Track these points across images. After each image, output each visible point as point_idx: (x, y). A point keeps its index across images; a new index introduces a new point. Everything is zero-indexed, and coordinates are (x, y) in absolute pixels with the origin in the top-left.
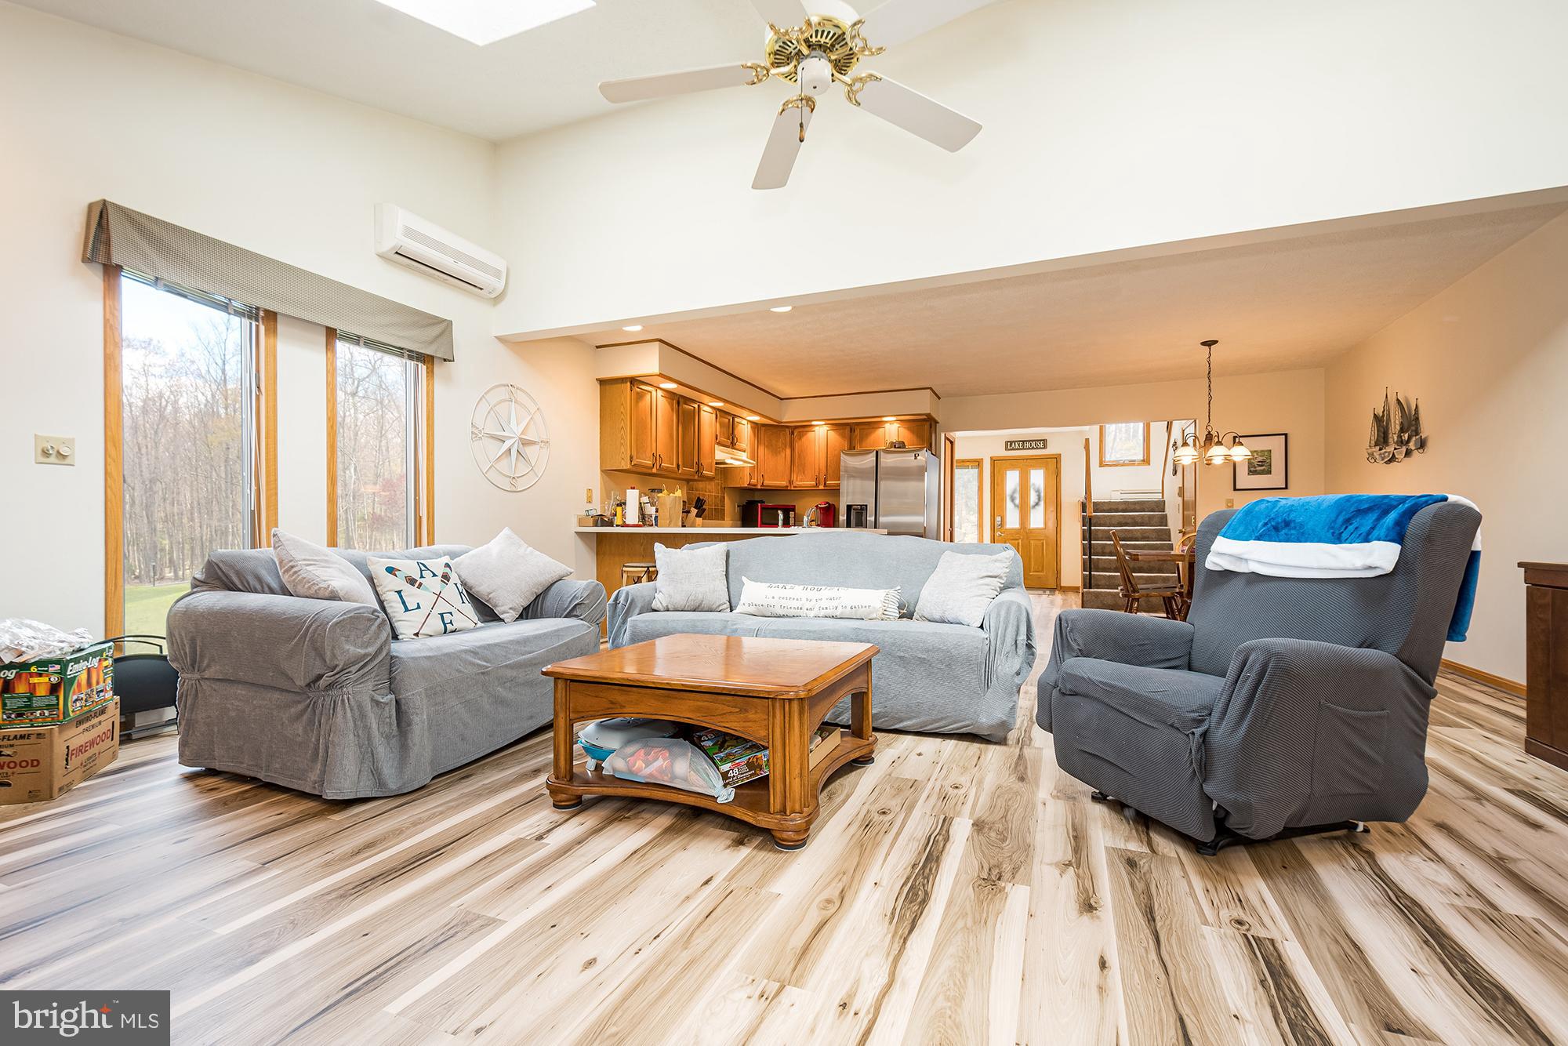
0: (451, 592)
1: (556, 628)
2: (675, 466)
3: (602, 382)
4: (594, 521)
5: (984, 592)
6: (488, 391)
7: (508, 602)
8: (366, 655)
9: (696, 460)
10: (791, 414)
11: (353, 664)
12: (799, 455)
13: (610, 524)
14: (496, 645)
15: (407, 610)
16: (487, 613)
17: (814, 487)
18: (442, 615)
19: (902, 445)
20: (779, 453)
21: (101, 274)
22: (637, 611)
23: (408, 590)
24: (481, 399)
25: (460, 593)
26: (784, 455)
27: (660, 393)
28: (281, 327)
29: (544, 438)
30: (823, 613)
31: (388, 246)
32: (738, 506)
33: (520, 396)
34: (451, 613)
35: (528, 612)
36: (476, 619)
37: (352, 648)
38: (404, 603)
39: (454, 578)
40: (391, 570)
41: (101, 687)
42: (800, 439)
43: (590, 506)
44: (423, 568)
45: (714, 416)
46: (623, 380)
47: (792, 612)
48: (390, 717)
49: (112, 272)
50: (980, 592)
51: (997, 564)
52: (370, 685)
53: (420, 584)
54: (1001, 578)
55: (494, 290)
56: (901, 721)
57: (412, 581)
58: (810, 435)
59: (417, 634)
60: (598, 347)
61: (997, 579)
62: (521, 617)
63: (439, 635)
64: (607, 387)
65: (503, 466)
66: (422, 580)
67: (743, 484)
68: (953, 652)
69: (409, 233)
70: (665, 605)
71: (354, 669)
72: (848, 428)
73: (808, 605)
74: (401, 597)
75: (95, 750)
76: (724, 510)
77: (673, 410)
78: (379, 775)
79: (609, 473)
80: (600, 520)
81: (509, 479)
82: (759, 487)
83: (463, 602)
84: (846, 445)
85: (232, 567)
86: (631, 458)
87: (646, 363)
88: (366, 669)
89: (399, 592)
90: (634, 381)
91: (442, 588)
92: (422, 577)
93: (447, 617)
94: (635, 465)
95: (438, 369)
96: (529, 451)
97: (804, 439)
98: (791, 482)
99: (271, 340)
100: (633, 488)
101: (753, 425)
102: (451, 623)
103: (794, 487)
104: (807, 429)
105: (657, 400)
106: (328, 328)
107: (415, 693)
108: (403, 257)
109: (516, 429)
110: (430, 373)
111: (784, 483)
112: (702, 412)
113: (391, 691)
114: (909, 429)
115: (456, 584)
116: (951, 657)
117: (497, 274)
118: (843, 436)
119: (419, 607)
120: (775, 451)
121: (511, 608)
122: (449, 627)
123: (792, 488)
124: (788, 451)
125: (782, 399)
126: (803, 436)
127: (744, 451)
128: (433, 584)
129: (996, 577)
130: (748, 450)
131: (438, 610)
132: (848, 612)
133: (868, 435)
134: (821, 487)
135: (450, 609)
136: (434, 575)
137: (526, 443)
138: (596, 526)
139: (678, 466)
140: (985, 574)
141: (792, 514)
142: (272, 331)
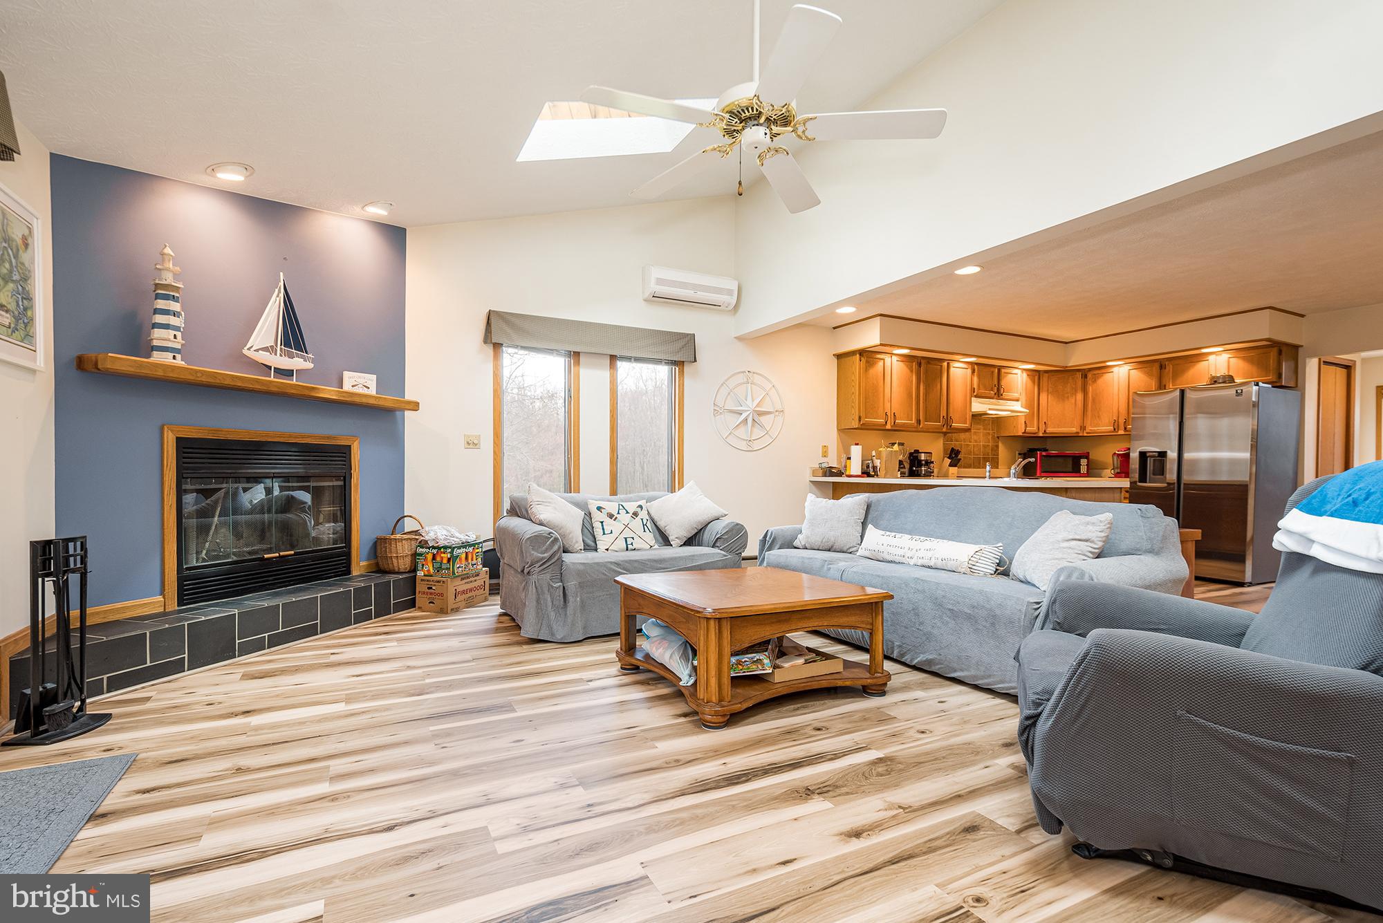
0: (636, 524)
1: (693, 554)
2: (914, 421)
3: (839, 356)
4: (823, 472)
5: (1065, 556)
6: (728, 379)
7: (677, 533)
8: (543, 558)
9: (943, 413)
10: (1079, 358)
11: (538, 562)
12: (1094, 400)
13: (840, 474)
14: (636, 561)
15: (604, 534)
16: (665, 540)
17: (1113, 432)
18: (626, 539)
19: (1229, 379)
20: (1068, 397)
21: (492, 348)
22: (778, 546)
23: (607, 520)
24: (722, 385)
25: (644, 525)
26: (1073, 401)
27: (895, 358)
28: (582, 359)
29: (779, 407)
30: (920, 562)
31: (647, 294)
32: (1019, 454)
33: (757, 379)
34: (633, 538)
35: (689, 542)
36: (653, 542)
37: (535, 553)
38: (603, 529)
39: (643, 514)
40: (599, 509)
41: (475, 562)
42: (1095, 381)
43: (825, 460)
44: (621, 507)
45: (969, 371)
46: (853, 353)
47: (897, 559)
48: (559, 596)
49: (497, 346)
50: (1060, 556)
51: (1090, 527)
52: (548, 576)
53: (616, 518)
54: (1092, 542)
55: (729, 304)
56: (955, 671)
57: (611, 516)
58: (1107, 377)
59: (607, 550)
60: (834, 328)
61: (1086, 543)
62: (685, 544)
63: (622, 551)
64: (843, 360)
65: (742, 432)
66: (618, 516)
67: (1018, 433)
68: (998, 612)
69: (660, 281)
70: (803, 544)
71: (537, 565)
72: (1157, 365)
73: (909, 554)
74: (602, 525)
75: (473, 593)
76: (998, 459)
77: (912, 371)
78: (552, 628)
79: (843, 431)
80: (829, 472)
81: (745, 442)
82: (1041, 435)
83: (645, 531)
84: (1153, 384)
85: (517, 504)
86: (860, 418)
87: (870, 336)
88: (545, 566)
89: (602, 522)
90: (862, 352)
91: (631, 521)
92: (618, 513)
93: (629, 541)
94: (863, 424)
95: (687, 368)
96: (763, 419)
97: (1100, 381)
98: (1083, 428)
99: (577, 368)
100: (857, 444)
101: (1029, 373)
102: (632, 544)
103: (1087, 433)
104: (1103, 371)
105: (893, 366)
106: (611, 355)
107: (572, 584)
108: (657, 298)
109: (751, 405)
110: (682, 373)
111: (1074, 430)
112: (952, 370)
113: (561, 581)
114: (1244, 358)
115: (642, 519)
116: (994, 616)
117: (730, 292)
118: (1149, 374)
119: (611, 533)
120: (1062, 397)
121: (677, 538)
122: (630, 547)
123: (1085, 435)
124: (1080, 396)
125: (1066, 343)
126: (1098, 378)
127: (1018, 400)
128: (624, 518)
129: (1086, 541)
130: (1023, 398)
131: (625, 535)
132: (939, 564)
133: (1184, 371)
134: (1121, 432)
135: (632, 535)
136: (627, 513)
137: (761, 414)
138: (826, 476)
139: (919, 422)
140: (1071, 537)
141: (1084, 462)
142: (577, 363)
